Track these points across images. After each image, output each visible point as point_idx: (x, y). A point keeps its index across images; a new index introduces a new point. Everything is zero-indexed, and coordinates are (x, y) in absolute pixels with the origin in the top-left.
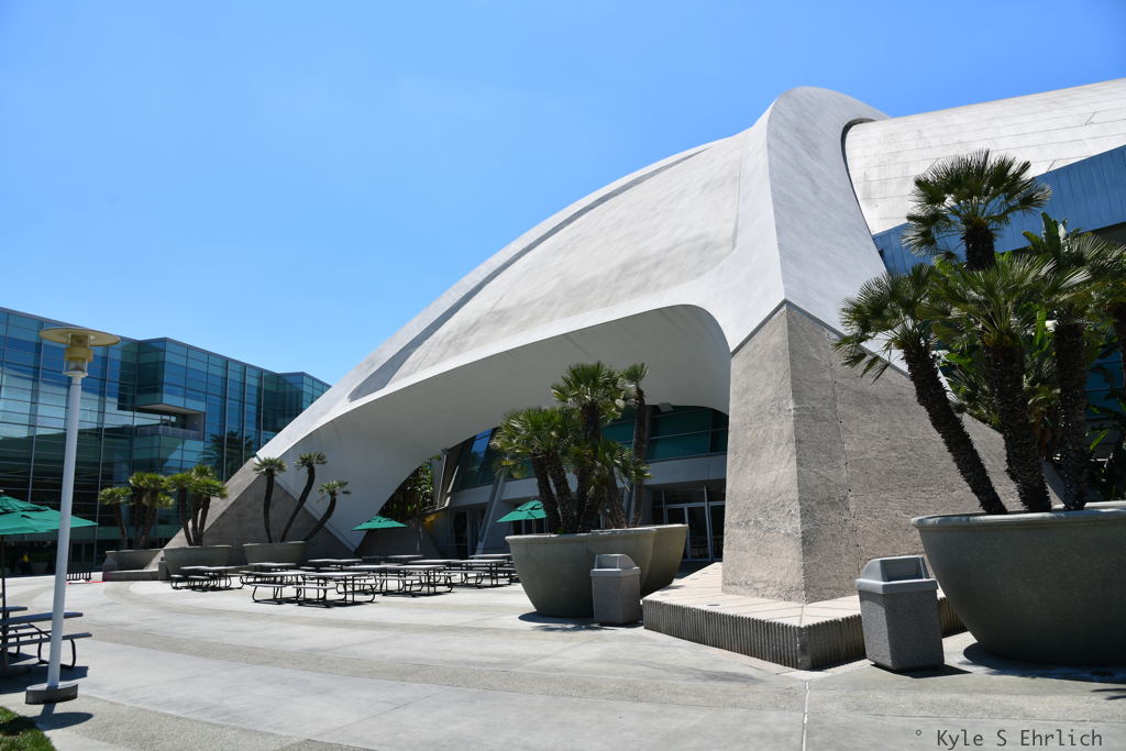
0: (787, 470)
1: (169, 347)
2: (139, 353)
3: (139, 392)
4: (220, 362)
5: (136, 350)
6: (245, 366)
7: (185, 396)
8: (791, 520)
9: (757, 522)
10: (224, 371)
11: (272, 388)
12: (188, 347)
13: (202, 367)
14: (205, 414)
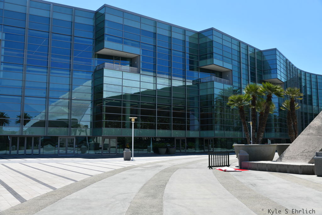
1: (214, 33)
2: (199, 39)
3: (201, 60)
4: (236, 43)
5: (197, 37)
6: (248, 46)
7: (223, 61)
10: (239, 47)
11: (260, 58)
12: (223, 34)
13: (229, 45)
14: (232, 70)
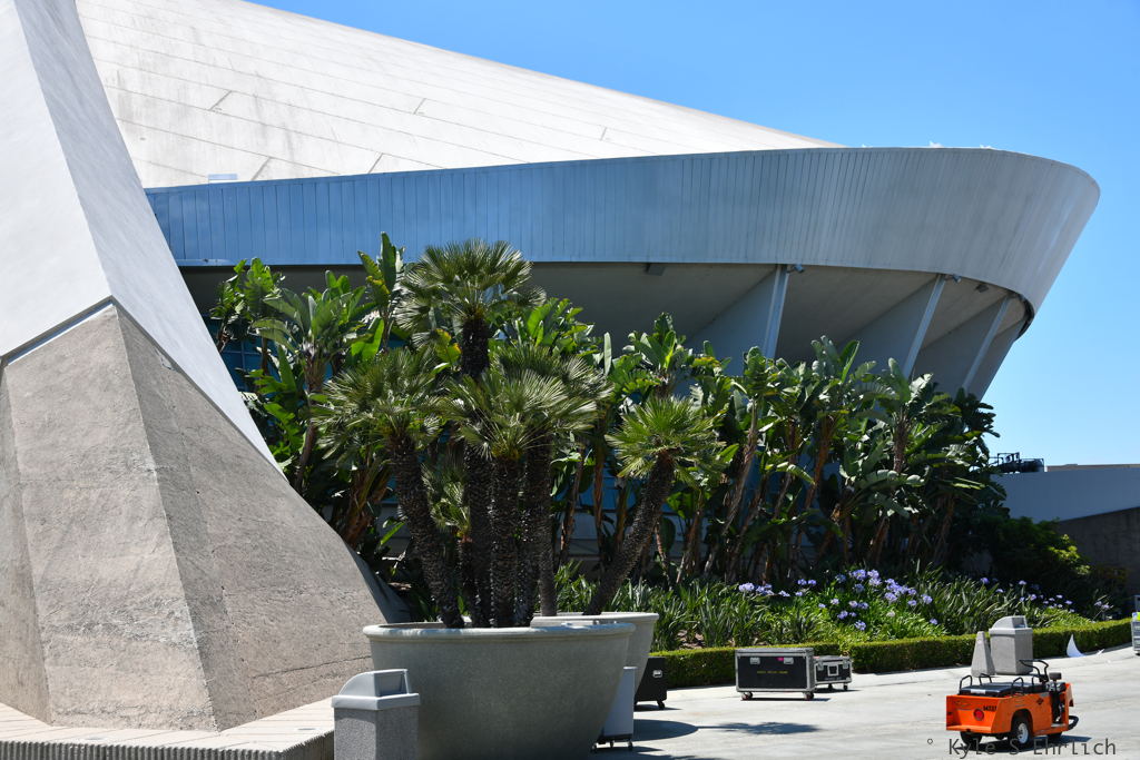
0: (155, 556)
8: (176, 625)
9: (109, 627)
